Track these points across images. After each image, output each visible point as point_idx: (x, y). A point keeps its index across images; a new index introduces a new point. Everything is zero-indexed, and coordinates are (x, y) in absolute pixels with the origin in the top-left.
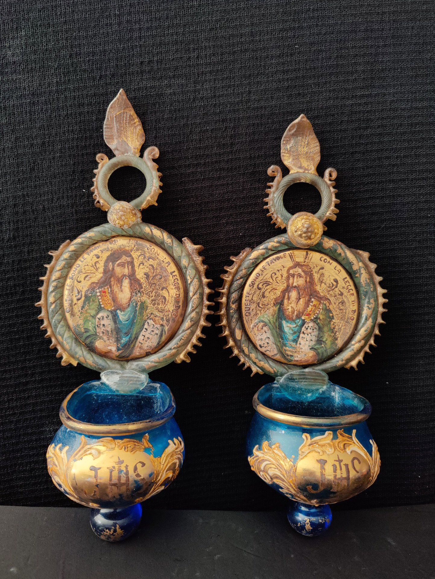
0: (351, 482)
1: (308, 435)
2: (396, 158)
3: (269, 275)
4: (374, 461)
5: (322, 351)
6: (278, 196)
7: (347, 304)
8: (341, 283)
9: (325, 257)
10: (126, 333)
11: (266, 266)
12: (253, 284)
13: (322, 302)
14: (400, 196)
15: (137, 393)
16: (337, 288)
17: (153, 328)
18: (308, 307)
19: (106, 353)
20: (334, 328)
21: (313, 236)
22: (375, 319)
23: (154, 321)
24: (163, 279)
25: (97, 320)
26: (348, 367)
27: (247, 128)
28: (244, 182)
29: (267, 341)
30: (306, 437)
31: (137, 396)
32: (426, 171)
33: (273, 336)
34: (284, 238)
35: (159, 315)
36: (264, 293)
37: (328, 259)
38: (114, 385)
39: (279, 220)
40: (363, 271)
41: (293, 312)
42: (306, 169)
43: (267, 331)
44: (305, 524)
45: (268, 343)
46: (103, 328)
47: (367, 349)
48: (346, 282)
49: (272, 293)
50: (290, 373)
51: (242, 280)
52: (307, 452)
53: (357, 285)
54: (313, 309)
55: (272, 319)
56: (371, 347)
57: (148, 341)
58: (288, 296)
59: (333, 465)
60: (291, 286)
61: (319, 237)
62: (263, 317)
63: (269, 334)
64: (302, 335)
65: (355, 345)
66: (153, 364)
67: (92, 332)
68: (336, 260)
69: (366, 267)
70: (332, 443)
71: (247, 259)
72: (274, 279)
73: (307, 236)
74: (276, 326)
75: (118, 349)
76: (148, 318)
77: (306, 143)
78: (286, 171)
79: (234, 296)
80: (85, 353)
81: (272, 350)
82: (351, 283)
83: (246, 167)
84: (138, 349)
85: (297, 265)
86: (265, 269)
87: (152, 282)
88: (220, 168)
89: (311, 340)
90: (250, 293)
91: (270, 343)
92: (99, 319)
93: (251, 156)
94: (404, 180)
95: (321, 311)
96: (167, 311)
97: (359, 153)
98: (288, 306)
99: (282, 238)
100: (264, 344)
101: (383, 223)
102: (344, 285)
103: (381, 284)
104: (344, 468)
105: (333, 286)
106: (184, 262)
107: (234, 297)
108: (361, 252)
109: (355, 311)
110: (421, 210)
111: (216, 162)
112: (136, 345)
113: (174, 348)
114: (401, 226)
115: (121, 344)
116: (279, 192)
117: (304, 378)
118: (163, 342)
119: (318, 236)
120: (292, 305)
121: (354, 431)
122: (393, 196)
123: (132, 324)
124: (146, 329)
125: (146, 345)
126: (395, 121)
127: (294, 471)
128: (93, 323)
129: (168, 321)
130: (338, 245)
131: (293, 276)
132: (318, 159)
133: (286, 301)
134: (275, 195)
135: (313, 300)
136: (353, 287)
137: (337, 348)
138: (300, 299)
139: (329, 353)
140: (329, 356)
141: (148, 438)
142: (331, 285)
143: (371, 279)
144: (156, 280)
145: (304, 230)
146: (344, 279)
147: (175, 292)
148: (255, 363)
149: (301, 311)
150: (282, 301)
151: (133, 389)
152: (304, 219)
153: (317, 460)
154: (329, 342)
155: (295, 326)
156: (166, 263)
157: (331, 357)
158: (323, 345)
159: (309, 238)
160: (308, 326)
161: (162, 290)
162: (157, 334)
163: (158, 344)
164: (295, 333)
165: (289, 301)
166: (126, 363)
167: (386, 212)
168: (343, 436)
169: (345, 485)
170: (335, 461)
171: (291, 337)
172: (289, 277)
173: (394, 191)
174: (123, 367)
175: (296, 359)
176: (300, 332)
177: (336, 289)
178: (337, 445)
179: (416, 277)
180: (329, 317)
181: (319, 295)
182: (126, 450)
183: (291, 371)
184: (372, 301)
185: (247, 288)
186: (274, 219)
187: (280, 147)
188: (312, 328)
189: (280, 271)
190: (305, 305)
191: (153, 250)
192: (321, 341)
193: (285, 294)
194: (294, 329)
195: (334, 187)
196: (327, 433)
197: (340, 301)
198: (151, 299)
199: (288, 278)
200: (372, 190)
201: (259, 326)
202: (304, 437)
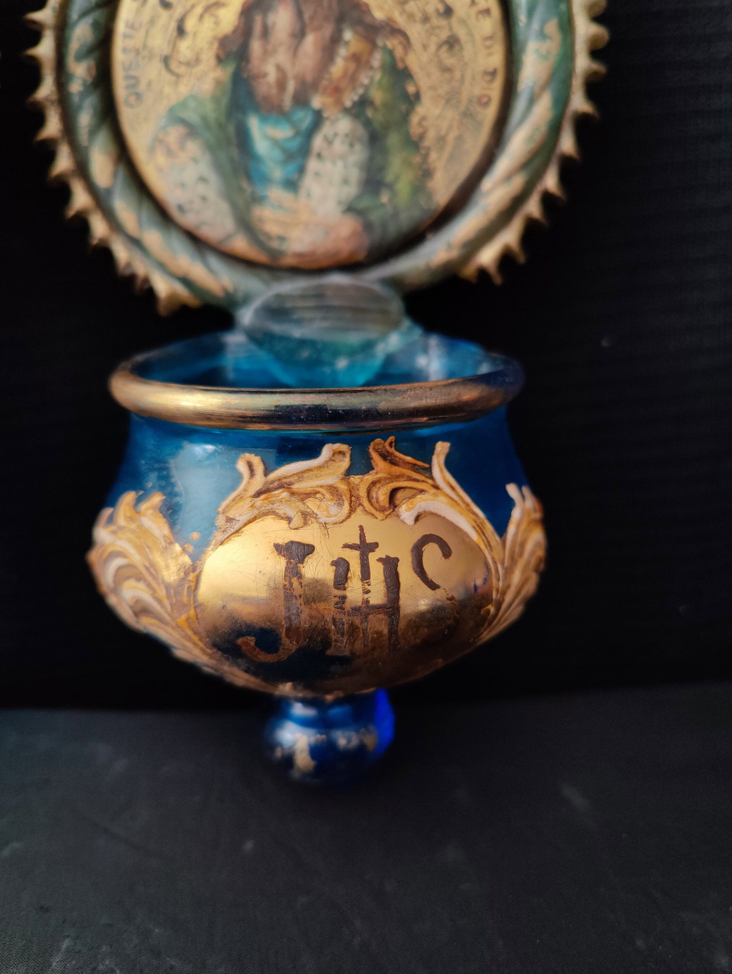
0: (402, 624)
1: (256, 460)
4: (512, 553)
5: (381, 217)
7: (468, 51)
13: (379, 43)
18: (332, 62)
20: (421, 138)
22: (565, 96)
26: (469, 271)
30: (250, 465)
33: (219, 172)
36: (183, 20)
41: (281, 85)
43: (198, 156)
44: (294, 753)
45: (203, 199)
47: (533, 207)
50: (273, 292)
52: (243, 519)
54: (348, 71)
55: (214, 115)
58: (264, 25)
59: (334, 563)
62: (184, 108)
63: (204, 167)
64: (313, 165)
65: (493, 194)
70: (343, 487)
74: (228, 137)
79: (82, 32)
81: (217, 219)
90: (138, 24)
91: (211, 197)
95: (377, 76)
98: (265, 62)
100: (191, 200)
104: (377, 571)
107: (80, 39)
109: (493, 73)
117: (320, 308)
120: (279, 58)
121: (442, 448)
127: (193, 584)
133: (256, 46)
135: (347, 35)
137: (433, 207)
138: (303, 35)
148: (161, 266)
150: (245, 48)
153: (276, 546)
154: (403, 187)
155: (289, 132)
157: (415, 239)
158: (384, 198)
160: (336, 135)
164: (289, 157)
165: (269, 46)
168: (393, 463)
169: (380, 634)
170: (346, 546)
171: (278, 176)
175: (298, 249)
176: (308, 152)
178: (363, 493)
180: (405, 97)
184: (552, 27)
188: (346, 139)
190: (320, 57)
192: (379, 182)
193: (253, 21)
194: (287, 144)
196: (327, 451)
197: (443, 37)
201: (170, 139)
202: (242, 466)
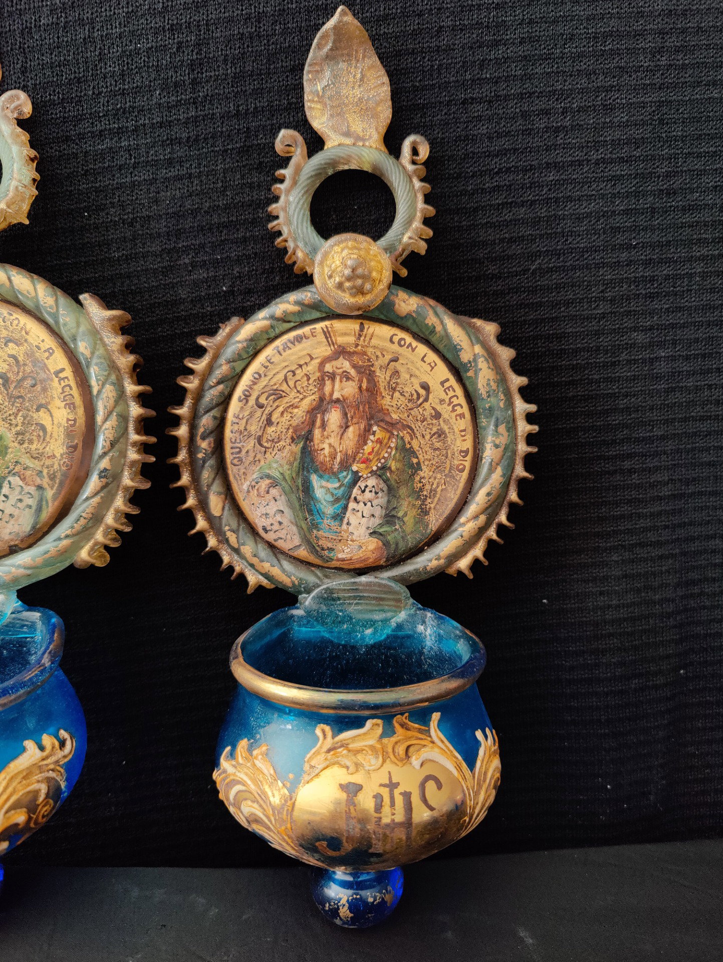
0: (414, 833)
1: (327, 728)
2: (563, 113)
3: (281, 376)
4: (479, 780)
5: (395, 537)
6: (297, 199)
7: (450, 437)
8: (437, 392)
9: (401, 334)
11: (274, 355)
12: (246, 397)
13: (396, 433)
14: (570, 199)
16: (428, 403)
17: (20, 493)
18: (365, 443)
20: (421, 490)
21: (368, 286)
22: (511, 468)
23: (23, 480)
24: (39, 388)
26: (452, 571)
27: (226, 46)
28: (225, 171)
29: (279, 518)
30: (323, 732)
32: (628, 142)
33: (291, 506)
34: (309, 294)
35: (32, 466)
36: (270, 414)
37: (409, 339)
39: (300, 254)
40: (482, 364)
41: (333, 457)
42: (358, 138)
43: (278, 498)
44: (338, 907)
45: (280, 523)
47: (492, 533)
48: (448, 388)
49: (287, 416)
50: (325, 586)
51: (221, 387)
52: (320, 767)
53: (472, 394)
54: (375, 449)
55: (289, 472)
56: (501, 528)
57: (12, 522)
58: (323, 421)
59: (375, 797)
60: (327, 398)
61: (382, 290)
62: (270, 468)
63: (282, 504)
64: (352, 505)
65: (466, 525)
66: (22, 571)
68: (427, 342)
69: (491, 355)
70: (379, 746)
71: (232, 341)
72: (291, 383)
73: (354, 287)
74: (297, 486)
76: (9, 473)
77: (359, 76)
78: (315, 143)
79: (206, 421)
81: (289, 537)
82: (459, 391)
83: (229, 136)
85: (342, 352)
86: (272, 363)
87: (16, 393)
88: (172, 140)
89: (373, 515)
90: (241, 416)
91: (286, 522)
93: (238, 111)
94: (580, 163)
95: (393, 452)
96: (49, 457)
97: (480, 101)
98: (322, 442)
99: (304, 295)
100: (272, 525)
101: (535, 260)
102: (443, 396)
103: (526, 393)
104: (399, 800)
105: (418, 398)
106: (83, 348)
107: (204, 426)
108: (478, 322)
110: (616, 230)
111: (161, 125)
113: (67, 536)
114: (574, 268)
116: (298, 190)
117: (355, 598)
118: (44, 525)
119: (382, 287)
120: (332, 440)
121: (436, 716)
122: (557, 200)
124: (6, 496)
126: (560, 29)
127: (290, 809)
129: (52, 477)
130: (428, 308)
131: (332, 377)
132: (386, 113)
133: (317, 432)
134: (291, 199)
135: (375, 428)
136: (462, 400)
137: (429, 531)
138: (347, 427)
139: (411, 541)
140: (411, 549)
142: (415, 396)
143: (503, 380)
144: (25, 388)
145: (347, 272)
146: (442, 383)
147: (65, 414)
148: (252, 566)
149: (350, 452)
150: (310, 432)
152: (347, 247)
153: (341, 786)
154: (409, 520)
155: (337, 485)
156: (45, 351)
157: (417, 551)
158: (397, 527)
159: (360, 291)
160: (366, 486)
161: (38, 410)
162: (30, 507)
163: (33, 527)
164: (337, 500)
165: (325, 433)
167: (541, 236)
168: (408, 729)
169: (401, 840)
170: (381, 785)
171: (329, 510)
172: (323, 380)
173: (558, 189)
175: (340, 556)
176: (350, 497)
177: (427, 405)
178: (390, 750)
179: (604, 378)
180: (411, 466)
181: (388, 419)
183: (329, 581)
184: (502, 429)
185: (234, 406)
186: (290, 251)
187: (302, 88)
188: (374, 490)
189: (304, 367)
190: (358, 441)
191: (16, 322)
192: (394, 516)
193: (316, 417)
194: (335, 492)
195: (422, 180)
196: (369, 723)
197: (435, 430)
198: (14, 430)
199: (321, 381)
200: (510, 186)
201: (261, 486)
202: (318, 732)
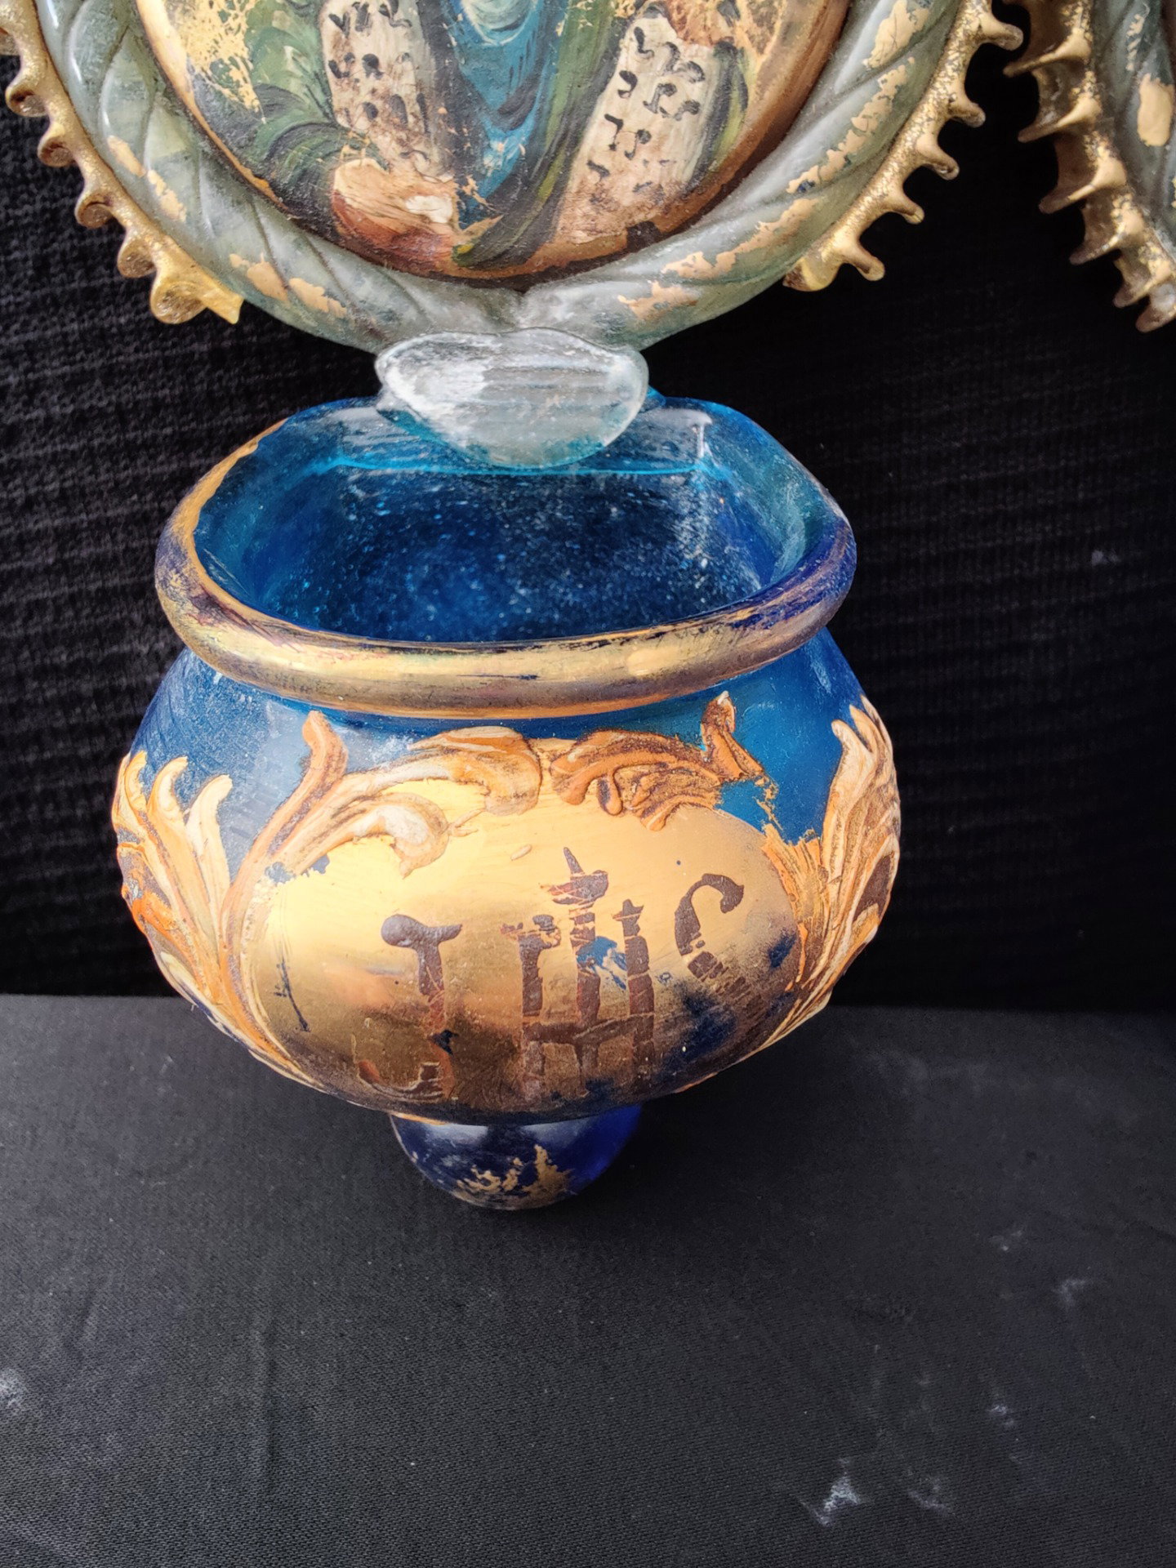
10: (506, 112)
15: (582, 464)
17: (669, 67)
19: (396, 237)
23: (679, 24)
25: (330, 27)
31: (586, 481)
38: (462, 419)
46: (368, 83)
57: (644, 153)
66: (678, 293)
67: (304, 110)
75: (467, 214)
76: (637, 5)
80: (282, 242)
84: (585, 207)
92: (342, 23)
112: (573, 185)
113: (802, 189)
115: (478, 177)
123: (543, 48)
124: (630, 78)
125: (631, 181)
128: (304, 54)
141: (731, 721)
151: (568, 438)
162: (694, 107)
163: (702, 169)
166: (512, 297)
174: (499, 321)
182: (613, 804)
